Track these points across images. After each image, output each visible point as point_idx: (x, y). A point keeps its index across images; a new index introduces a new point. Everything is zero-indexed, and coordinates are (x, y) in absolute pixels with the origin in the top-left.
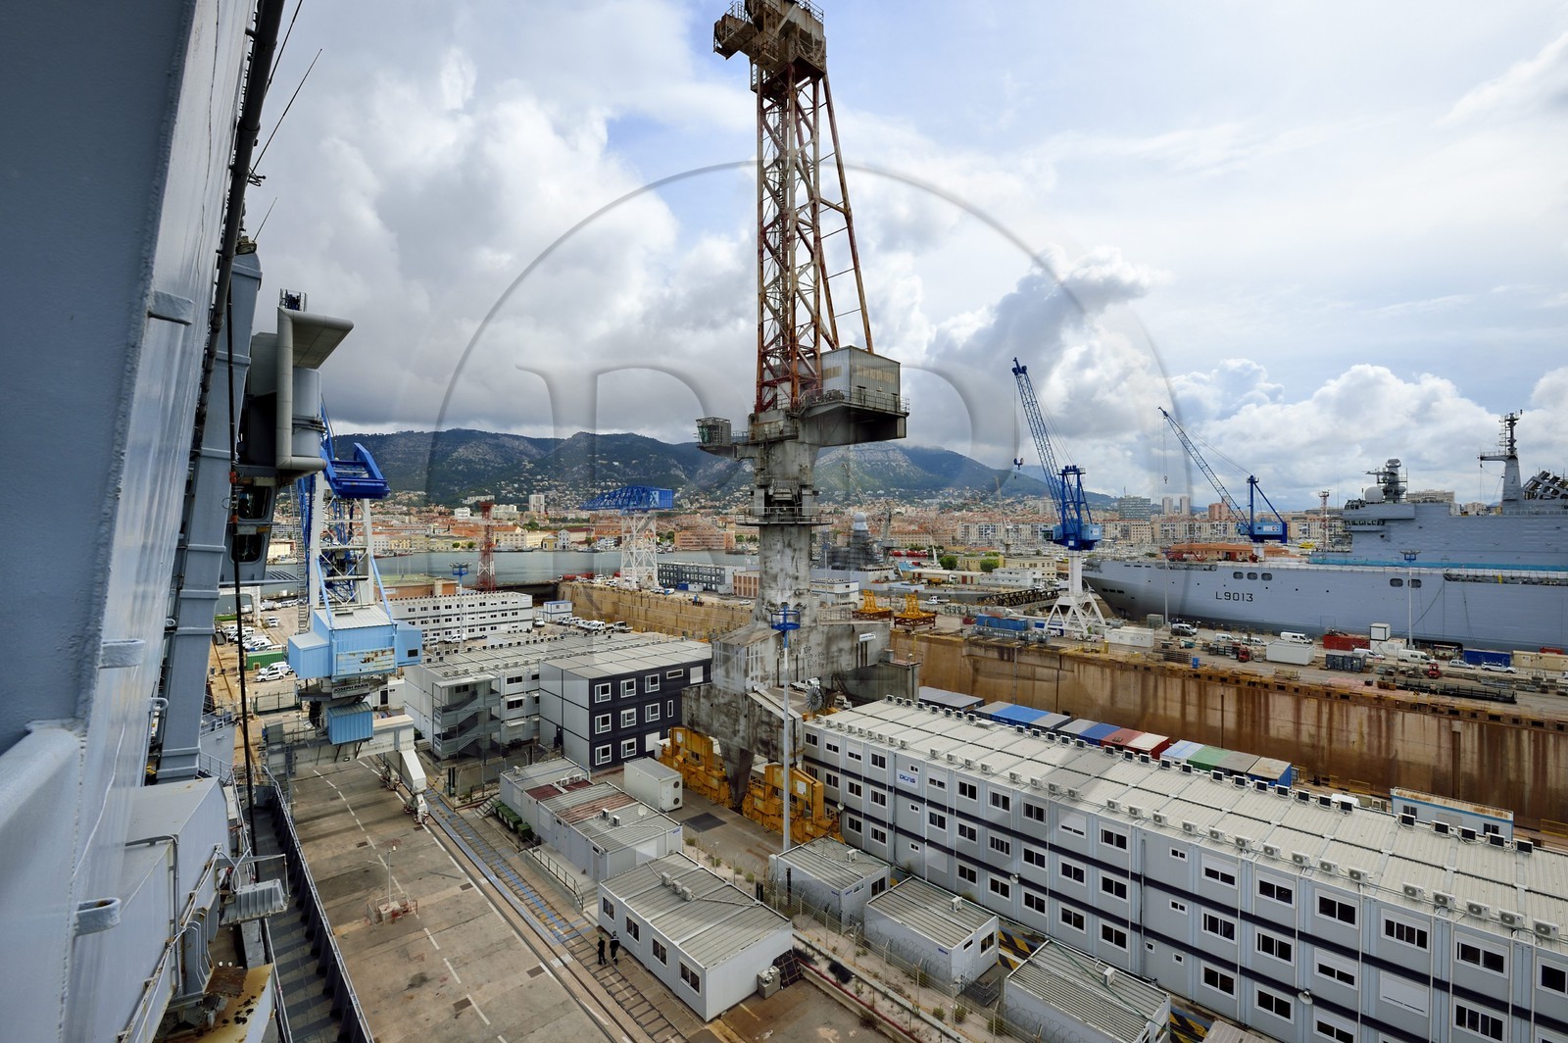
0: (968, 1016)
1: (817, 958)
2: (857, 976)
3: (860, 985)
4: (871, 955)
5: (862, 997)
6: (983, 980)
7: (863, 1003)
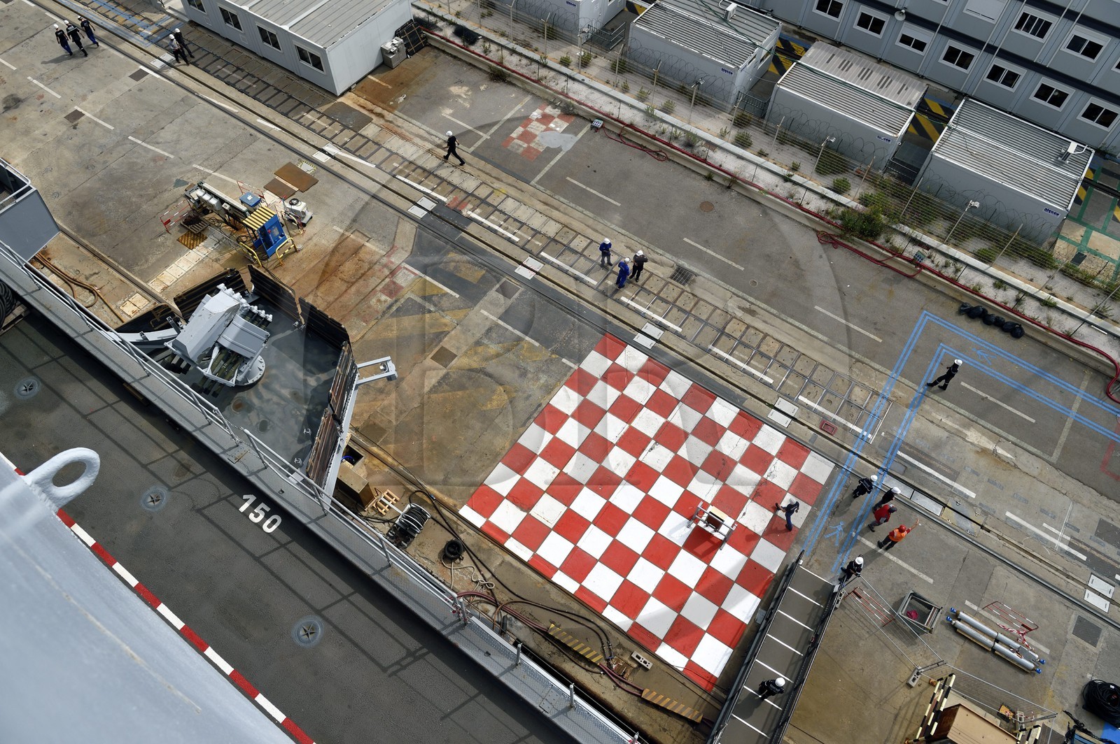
0: (593, 60)
1: (440, 24)
2: (483, 37)
3: (487, 45)
4: (496, 15)
5: (490, 56)
6: (609, 28)
7: (491, 61)
